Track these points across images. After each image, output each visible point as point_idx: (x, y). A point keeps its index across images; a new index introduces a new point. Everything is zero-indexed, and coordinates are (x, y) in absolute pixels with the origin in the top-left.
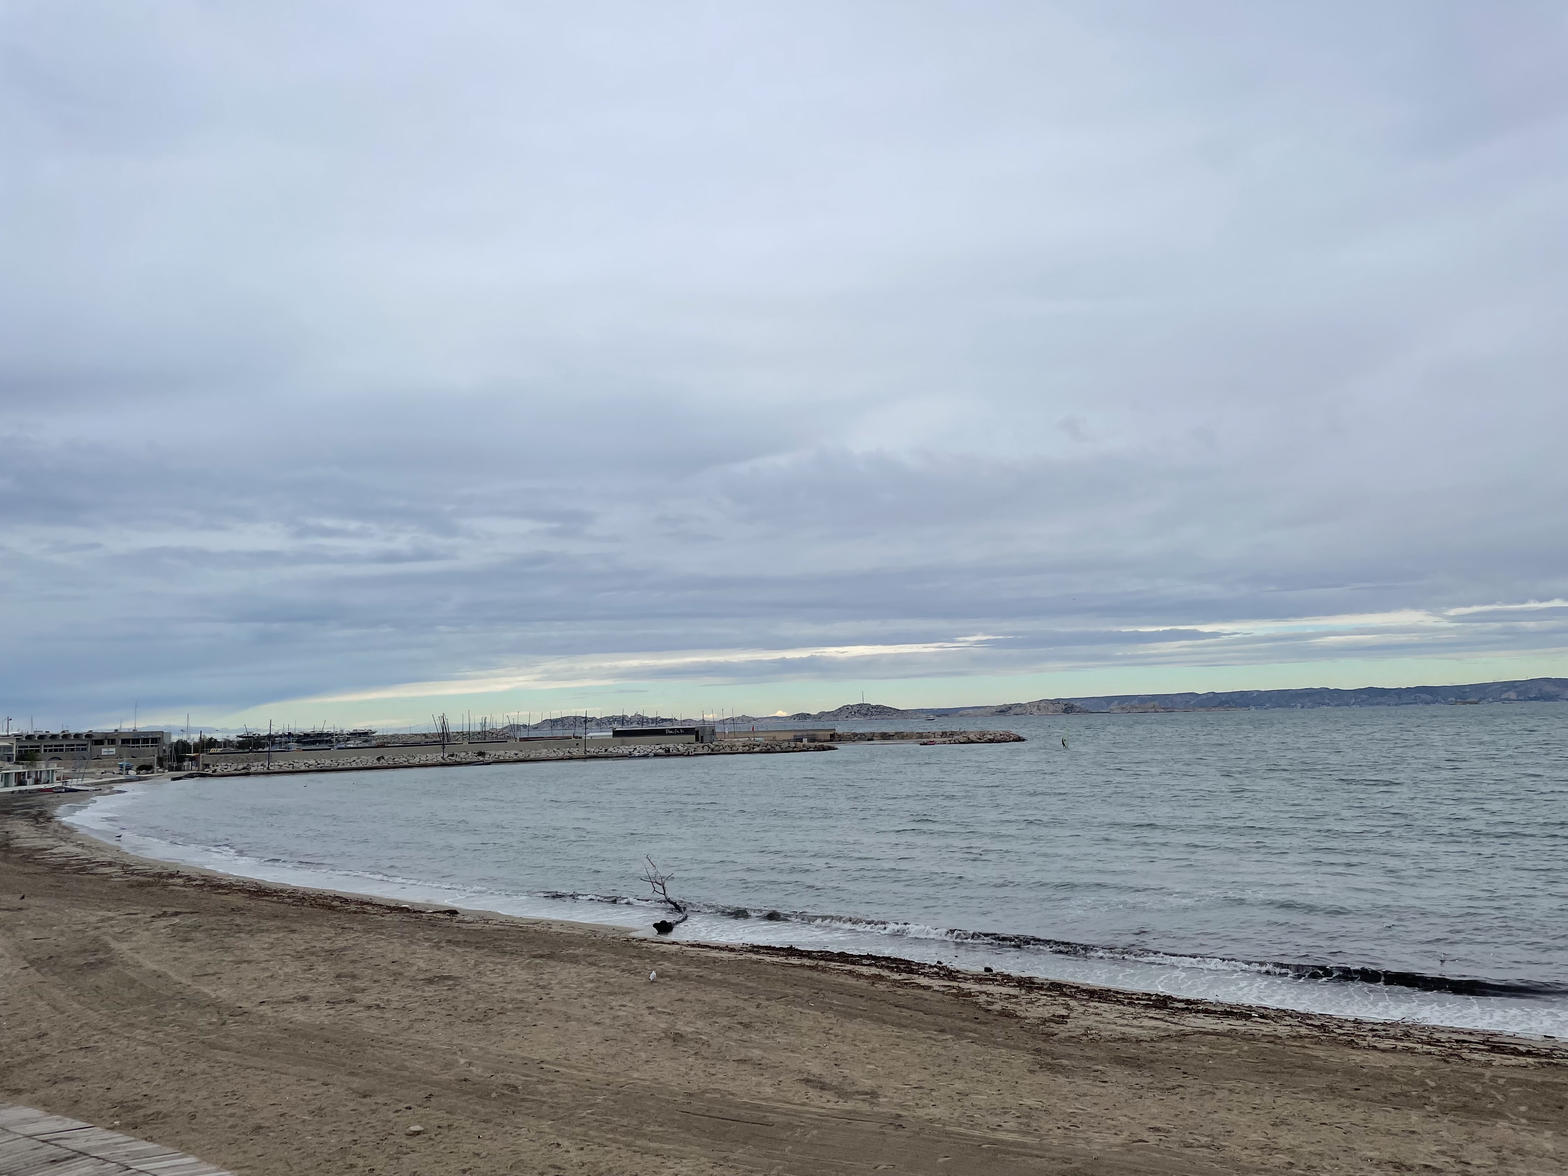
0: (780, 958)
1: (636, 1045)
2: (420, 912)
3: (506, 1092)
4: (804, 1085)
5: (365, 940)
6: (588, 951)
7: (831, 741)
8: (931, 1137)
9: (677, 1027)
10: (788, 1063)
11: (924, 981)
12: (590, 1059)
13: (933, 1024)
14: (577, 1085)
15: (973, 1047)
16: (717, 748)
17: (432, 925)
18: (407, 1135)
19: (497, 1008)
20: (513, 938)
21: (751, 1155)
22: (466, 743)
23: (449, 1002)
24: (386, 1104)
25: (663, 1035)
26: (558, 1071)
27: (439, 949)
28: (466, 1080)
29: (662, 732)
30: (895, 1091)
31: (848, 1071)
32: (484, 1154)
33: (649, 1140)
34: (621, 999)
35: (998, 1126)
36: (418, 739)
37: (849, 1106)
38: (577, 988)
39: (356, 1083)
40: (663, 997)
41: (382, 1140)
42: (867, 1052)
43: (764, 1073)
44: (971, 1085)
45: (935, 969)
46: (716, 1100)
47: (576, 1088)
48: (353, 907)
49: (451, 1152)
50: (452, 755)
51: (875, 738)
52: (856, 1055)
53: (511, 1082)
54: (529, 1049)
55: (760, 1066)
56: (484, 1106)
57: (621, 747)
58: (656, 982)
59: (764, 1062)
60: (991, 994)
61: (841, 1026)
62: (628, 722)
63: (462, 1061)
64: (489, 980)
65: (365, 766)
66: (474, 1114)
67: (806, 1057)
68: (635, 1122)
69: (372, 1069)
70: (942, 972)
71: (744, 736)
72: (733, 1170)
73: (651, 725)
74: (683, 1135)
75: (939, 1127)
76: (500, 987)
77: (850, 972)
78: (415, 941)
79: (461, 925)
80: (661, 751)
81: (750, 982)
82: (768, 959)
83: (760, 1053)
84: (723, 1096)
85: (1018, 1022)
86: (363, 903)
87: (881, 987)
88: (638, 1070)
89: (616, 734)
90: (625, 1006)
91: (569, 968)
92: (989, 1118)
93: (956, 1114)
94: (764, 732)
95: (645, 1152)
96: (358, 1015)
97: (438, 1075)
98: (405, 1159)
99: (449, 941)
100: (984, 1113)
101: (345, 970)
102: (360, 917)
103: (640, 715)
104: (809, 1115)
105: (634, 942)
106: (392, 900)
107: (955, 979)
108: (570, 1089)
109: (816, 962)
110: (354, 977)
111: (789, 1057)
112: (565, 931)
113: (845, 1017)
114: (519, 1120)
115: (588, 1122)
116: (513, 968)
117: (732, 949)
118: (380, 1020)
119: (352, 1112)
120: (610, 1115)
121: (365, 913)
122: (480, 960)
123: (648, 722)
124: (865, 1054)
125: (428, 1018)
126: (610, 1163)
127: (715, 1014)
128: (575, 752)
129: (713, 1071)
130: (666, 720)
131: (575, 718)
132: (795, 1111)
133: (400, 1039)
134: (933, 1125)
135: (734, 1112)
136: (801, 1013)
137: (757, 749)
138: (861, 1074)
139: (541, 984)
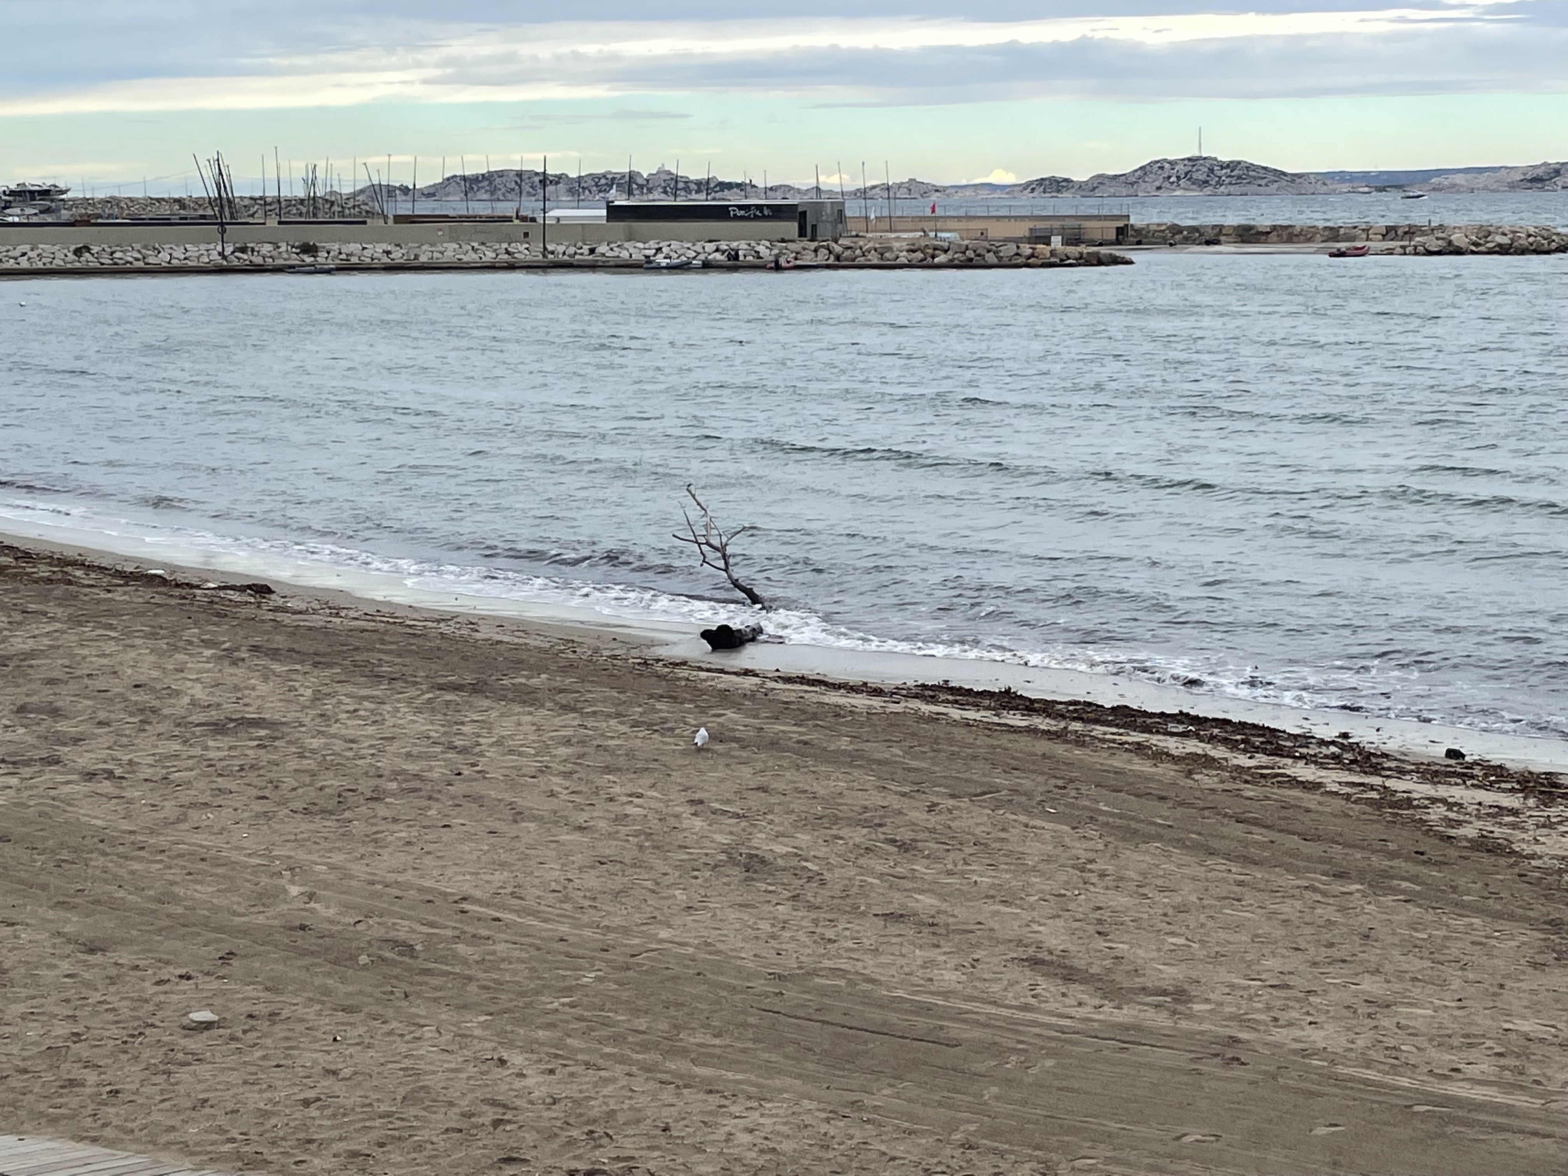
0: (983, 713)
1: (665, 874)
2: (190, 586)
3: (388, 954)
4: (1028, 972)
5: (76, 638)
6: (559, 681)
7: (1118, 242)
8: (1303, 1085)
9: (755, 843)
10: (991, 924)
11: (1305, 772)
12: (567, 899)
13: (1321, 861)
14: (539, 949)
15: (1408, 910)
16: (848, 253)
17: (218, 615)
18: (184, 1028)
19: (366, 786)
20: (394, 647)
21: (910, 1101)
22: (272, 222)
23: (262, 772)
24: (136, 968)
25: (723, 857)
26: (498, 920)
27: (235, 663)
28: (303, 928)
29: (720, 213)
30: (1227, 990)
31: (1126, 947)
32: (347, 1072)
33: (693, 1061)
34: (631, 780)
35: (1453, 1070)
36: (165, 211)
37: (1126, 1014)
38: (535, 755)
39: (73, 924)
40: (722, 780)
41: (133, 1036)
42: (1170, 912)
43: (942, 943)
44: (1397, 987)
45: (1333, 749)
46: (837, 992)
47: (536, 953)
48: (43, 571)
49: (278, 1066)
50: (243, 250)
51: (1222, 238)
52: (1146, 916)
53: (402, 935)
54: (435, 873)
55: (931, 929)
56: (343, 980)
57: (626, 245)
58: (708, 750)
59: (941, 919)
60: (1456, 804)
61: (1115, 856)
62: (641, 187)
63: (294, 890)
64: (344, 732)
65: (49, 266)
66: (323, 995)
67: (1035, 914)
68: (663, 1025)
69: (104, 898)
70: (1349, 756)
71: (911, 226)
72: (870, 1126)
73: (694, 196)
74: (766, 1056)
75: (1323, 1067)
76: (371, 746)
77: (1139, 748)
78: (181, 644)
79: (280, 616)
80: (718, 256)
81: (914, 758)
82: (955, 713)
83: (934, 902)
84: (852, 983)
85: (1516, 864)
86: (64, 562)
87: (1206, 779)
88: (670, 926)
89: (615, 213)
90: (640, 796)
91: (519, 714)
92: (1433, 1053)
93: (1361, 1043)
94: (959, 218)
95: (686, 1083)
96: (67, 789)
97: (243, 915)
98: (183, 1075)
99: (255, 648)
100: (1421, 1041)
101: (34, 699)
102: (60, 590)
103: (669, 173)
104: (1037, 1030)
105: (658, 668)
106: (127, 559)
107: (1376, 770)
108: (524, 955)
109: (1062, 725)
110: (55, 713)
111: (997, 912)
112: (506, 639)
113: (1124, 839)
114: (420, 1010)
115: (562, 1021)
116: (397, 710)
117: (875, 690)
118: (114, 801)
119: (67, 980)
120: (610, 1010)
121: (70, 583)
122: (325, 690)
123: (687, 190)
124: (1165, 915)
125: (219, 801)
126: (612, 1102)
127: (836, 820)
128: (522, 251)
129: (830, 934)
130: (729, 186)
131: (520, 174)
132: (1005, 1019)
133: (161, 841)
134: (1307, 1061)
135: (876, 1015)
136: (1026, 826)
137: (942, 258)
138: (1154, 954)
139: (458, 743)
